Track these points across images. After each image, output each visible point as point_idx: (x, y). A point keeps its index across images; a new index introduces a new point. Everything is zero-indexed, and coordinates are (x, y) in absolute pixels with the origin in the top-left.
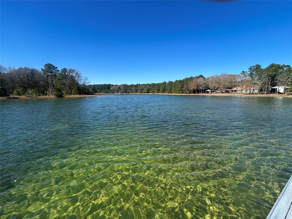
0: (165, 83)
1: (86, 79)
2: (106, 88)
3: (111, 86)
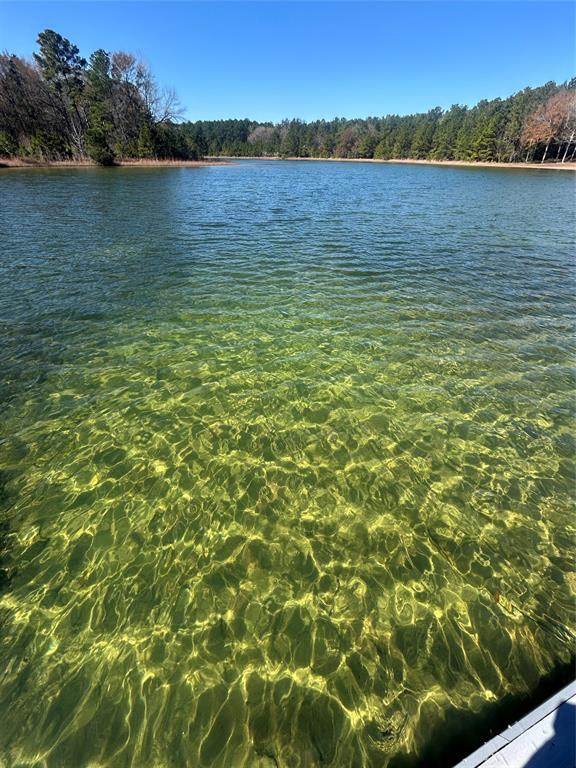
0: (435, 114)
1: (173, 96)
2: (235, 137)
3: (250, 128)
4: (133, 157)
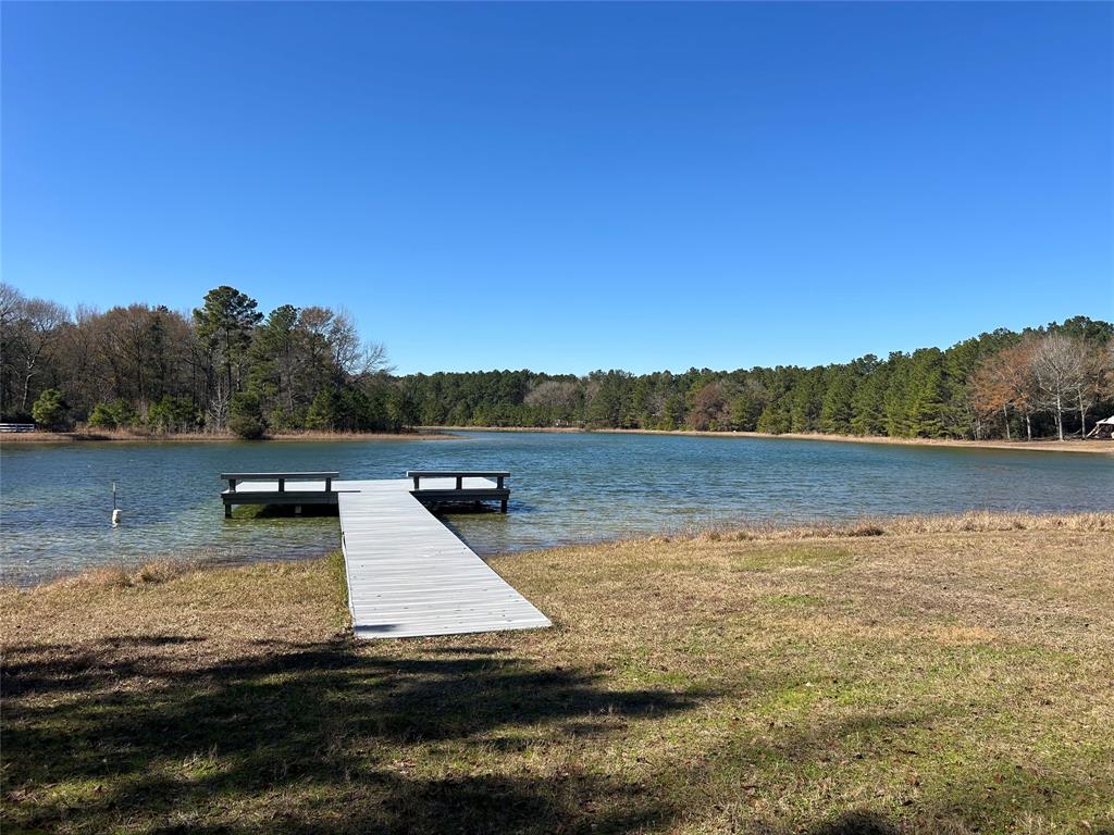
0: (865, 365)
4: (295, 428)
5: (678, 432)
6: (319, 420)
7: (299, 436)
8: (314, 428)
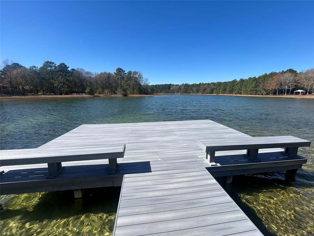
2: (166, 88)
3: (172, 86)
4: (133, 94)
5: (198, 94)
6: (137, 92)
7: (133, 96)
8: (136, 94)
